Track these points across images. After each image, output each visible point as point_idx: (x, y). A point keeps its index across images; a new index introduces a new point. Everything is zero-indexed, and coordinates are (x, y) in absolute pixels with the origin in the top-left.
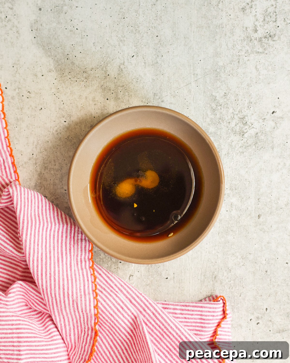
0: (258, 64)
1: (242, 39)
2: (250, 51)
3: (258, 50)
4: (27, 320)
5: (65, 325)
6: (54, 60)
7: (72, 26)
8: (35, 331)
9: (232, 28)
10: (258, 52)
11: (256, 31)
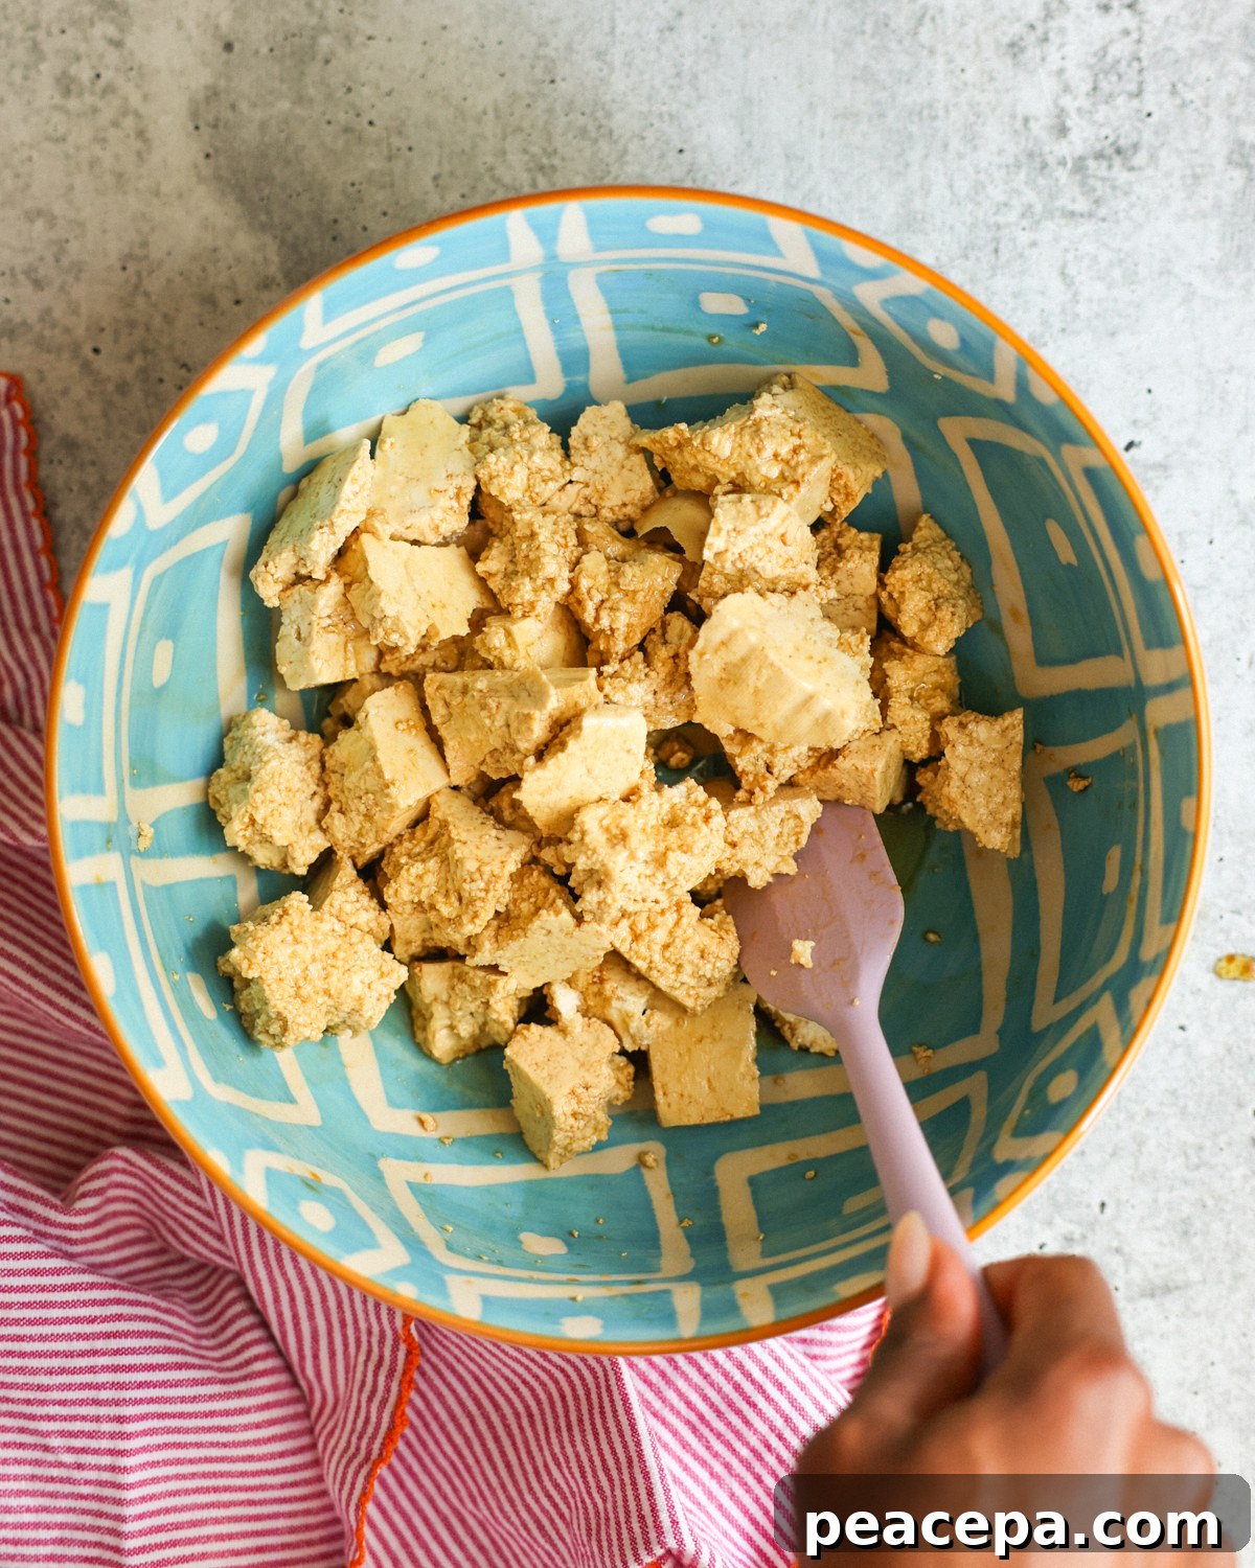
0: (1070, 256)
1: (1011, 161)
2: (1038, 208)
3: (1071, 207)
4: (149, 1299)
5: (295, 1317)
6: (283, 242)
7: (352, 113)
8: (182, 1341)
9: (972, 118)
10: (1072, 214)
11: (1063, 131)
